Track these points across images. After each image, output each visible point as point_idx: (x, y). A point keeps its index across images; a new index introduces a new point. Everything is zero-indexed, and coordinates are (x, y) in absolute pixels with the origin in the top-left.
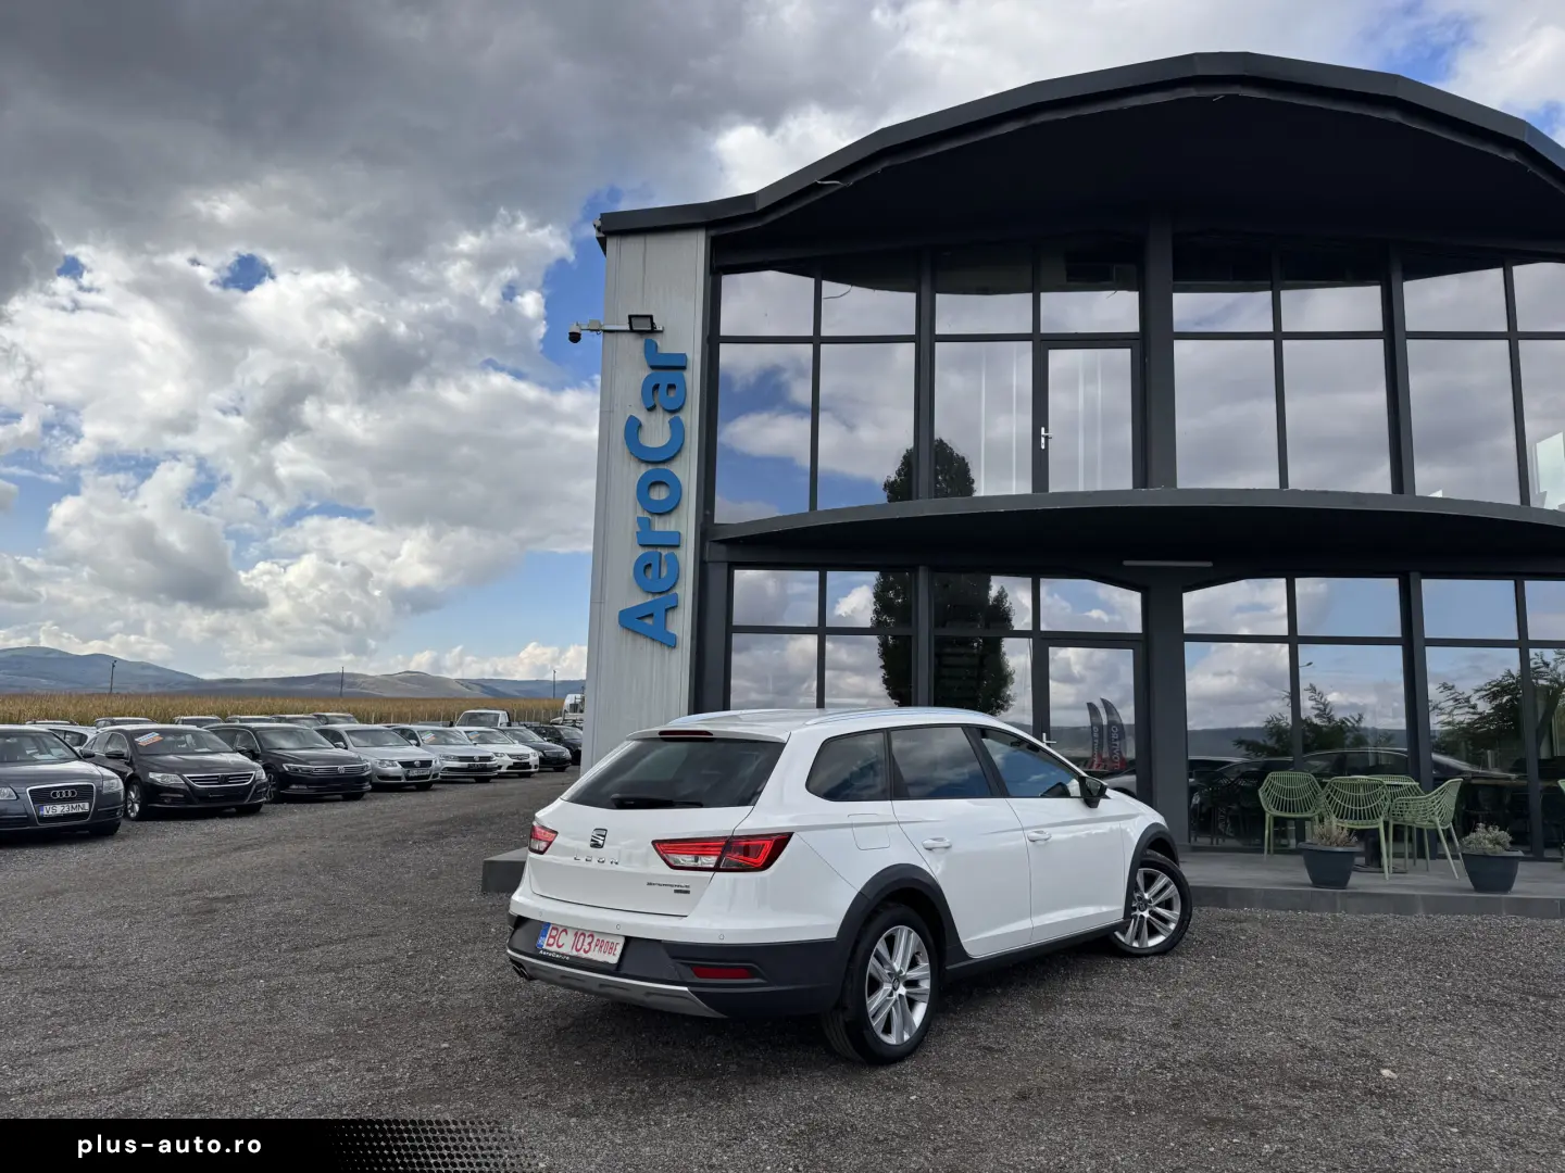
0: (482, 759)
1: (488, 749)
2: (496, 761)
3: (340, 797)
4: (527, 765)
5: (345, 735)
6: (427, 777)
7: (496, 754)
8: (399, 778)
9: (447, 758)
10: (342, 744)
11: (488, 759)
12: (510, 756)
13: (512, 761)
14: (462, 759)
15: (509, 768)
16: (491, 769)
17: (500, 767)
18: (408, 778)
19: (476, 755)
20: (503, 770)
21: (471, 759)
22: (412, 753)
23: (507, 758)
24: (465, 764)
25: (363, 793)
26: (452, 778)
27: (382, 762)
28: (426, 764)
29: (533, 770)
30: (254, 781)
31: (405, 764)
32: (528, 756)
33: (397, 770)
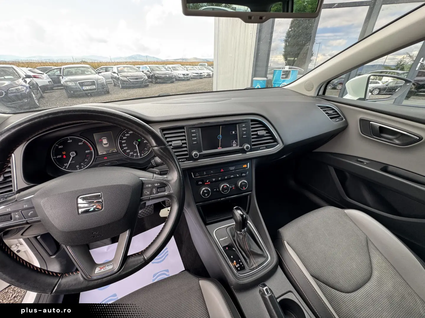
0: (200, 73)
1: (201, 71)
2: (203, 74)
3: (170, 82)
4: (210, 75)
5: (171, 68)
6: (188, 78)
7: (204, 73)
8: (182, 78)
9: (193, 73)
10: (170, 70)
11: (202, 73)
12: (207, 73)
13: (207, 74)
14: (196, 73)
15: (207, 75)
16: (203, 76)
17: (205, 75)
18: (184, 78)
19: (199, 73)
20: (205, 76)
21: (198, 73)
22: (185, 72)
23: (206, 73)
24: (197, 75)
25: (174, 81)
26: (194, 78)
27: (179, 74)
28: (188, 74)
29: (211, 76)
30: (144, 79)
31: (184, 75)
32: (210, 73)
33: (182, 76)
